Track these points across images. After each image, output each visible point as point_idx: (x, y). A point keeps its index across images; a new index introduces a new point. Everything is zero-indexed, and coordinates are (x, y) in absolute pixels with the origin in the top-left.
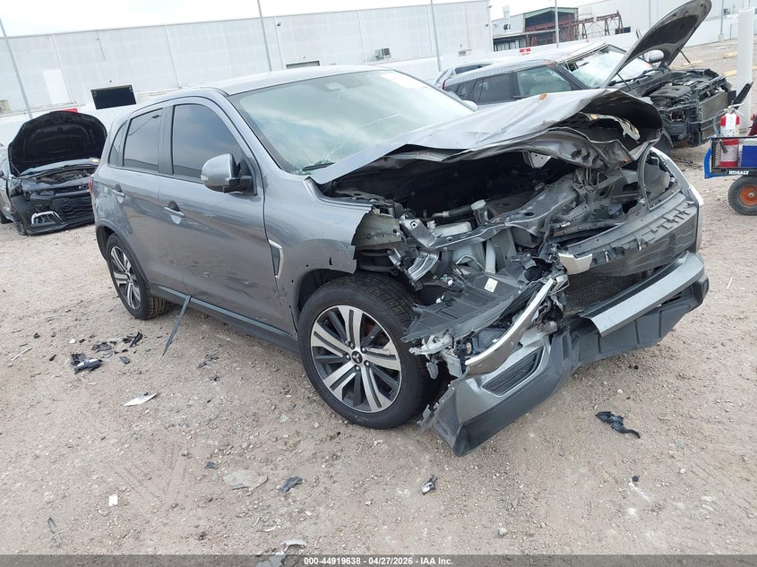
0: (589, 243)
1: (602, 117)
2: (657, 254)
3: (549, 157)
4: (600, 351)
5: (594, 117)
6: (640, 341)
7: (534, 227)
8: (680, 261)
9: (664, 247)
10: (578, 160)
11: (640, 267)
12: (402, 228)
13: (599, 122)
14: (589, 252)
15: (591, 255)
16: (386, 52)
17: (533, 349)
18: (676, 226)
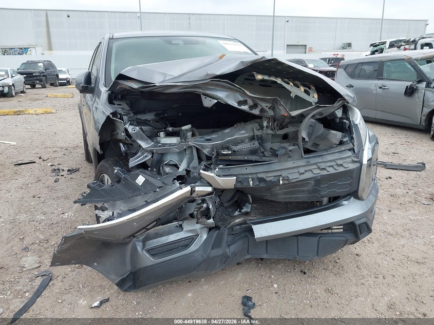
0: (238, 169)
1: (266, 78)
2: (304, 191)
3: (216, 101)
4: (267, 252)
5: (259, 77)
6: (299, 253)
7: (208, 150)
8: (345, 203)
9: (309, 187)
10: (245, 108)
11: (288, 198)
12: (126, 130)
13: (263, 80)
14: (234, 175)
15: (235, 178)
16: (349, 45)
17: (190, 234)
18: (325, 173)
